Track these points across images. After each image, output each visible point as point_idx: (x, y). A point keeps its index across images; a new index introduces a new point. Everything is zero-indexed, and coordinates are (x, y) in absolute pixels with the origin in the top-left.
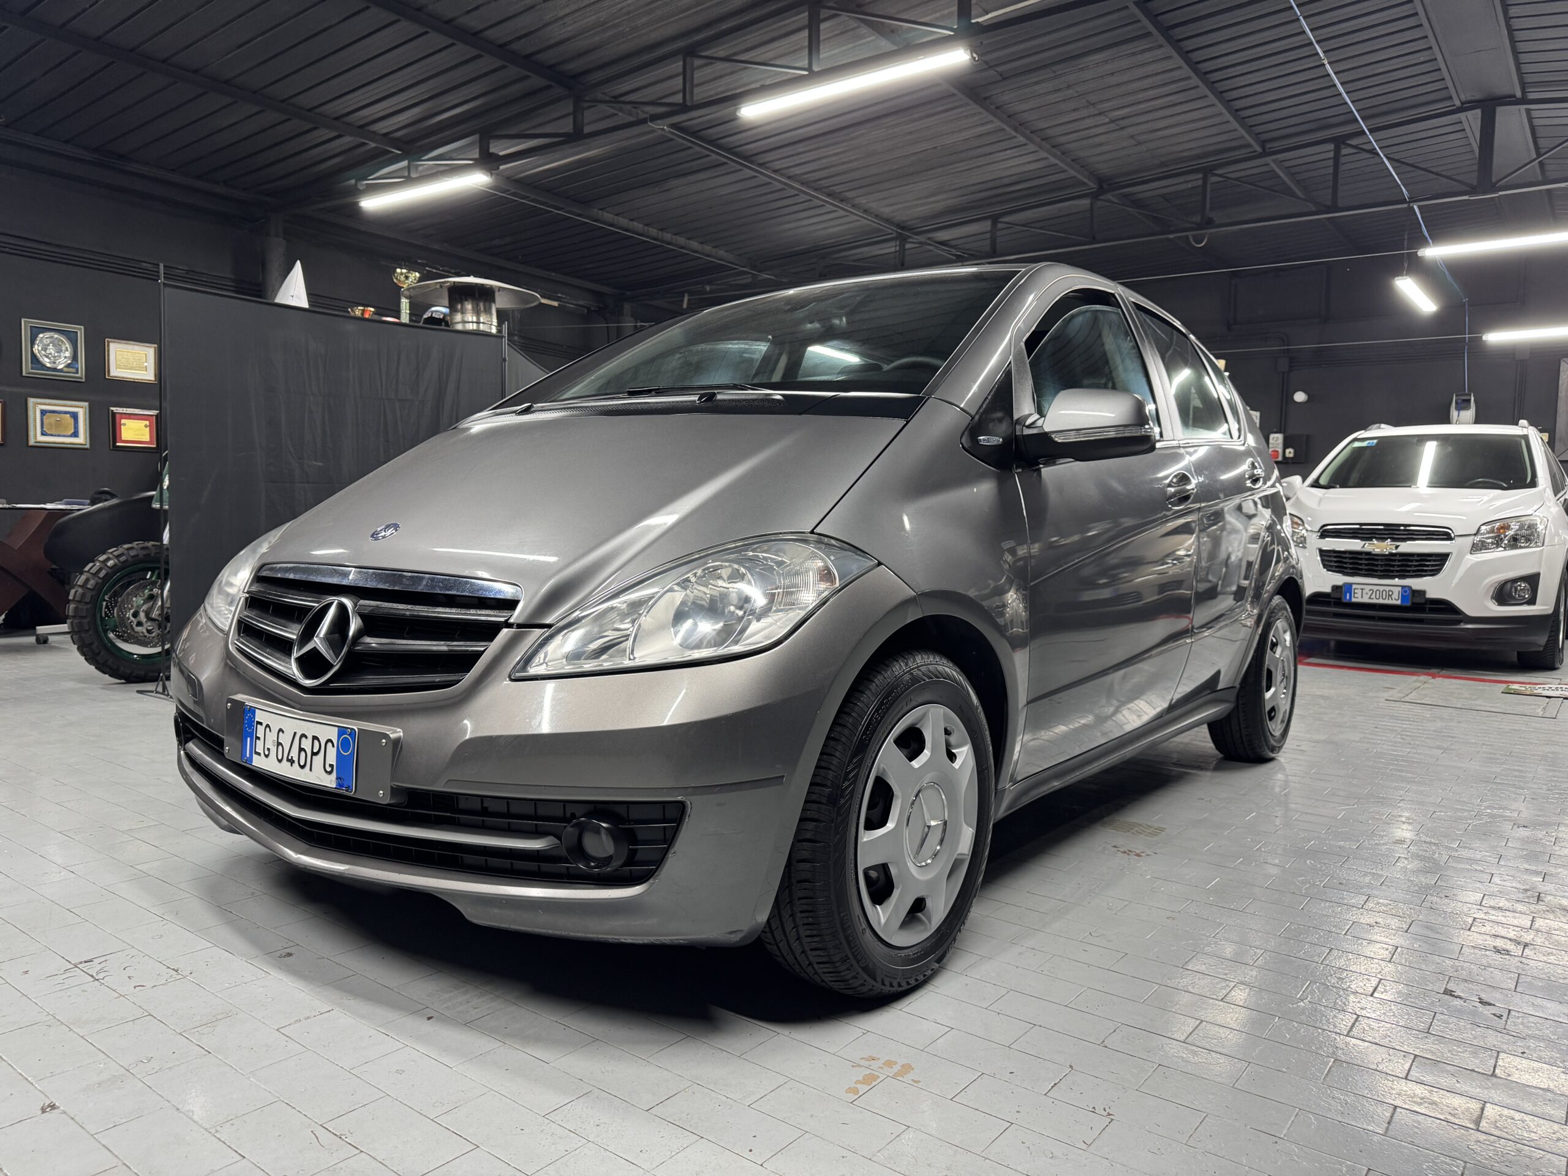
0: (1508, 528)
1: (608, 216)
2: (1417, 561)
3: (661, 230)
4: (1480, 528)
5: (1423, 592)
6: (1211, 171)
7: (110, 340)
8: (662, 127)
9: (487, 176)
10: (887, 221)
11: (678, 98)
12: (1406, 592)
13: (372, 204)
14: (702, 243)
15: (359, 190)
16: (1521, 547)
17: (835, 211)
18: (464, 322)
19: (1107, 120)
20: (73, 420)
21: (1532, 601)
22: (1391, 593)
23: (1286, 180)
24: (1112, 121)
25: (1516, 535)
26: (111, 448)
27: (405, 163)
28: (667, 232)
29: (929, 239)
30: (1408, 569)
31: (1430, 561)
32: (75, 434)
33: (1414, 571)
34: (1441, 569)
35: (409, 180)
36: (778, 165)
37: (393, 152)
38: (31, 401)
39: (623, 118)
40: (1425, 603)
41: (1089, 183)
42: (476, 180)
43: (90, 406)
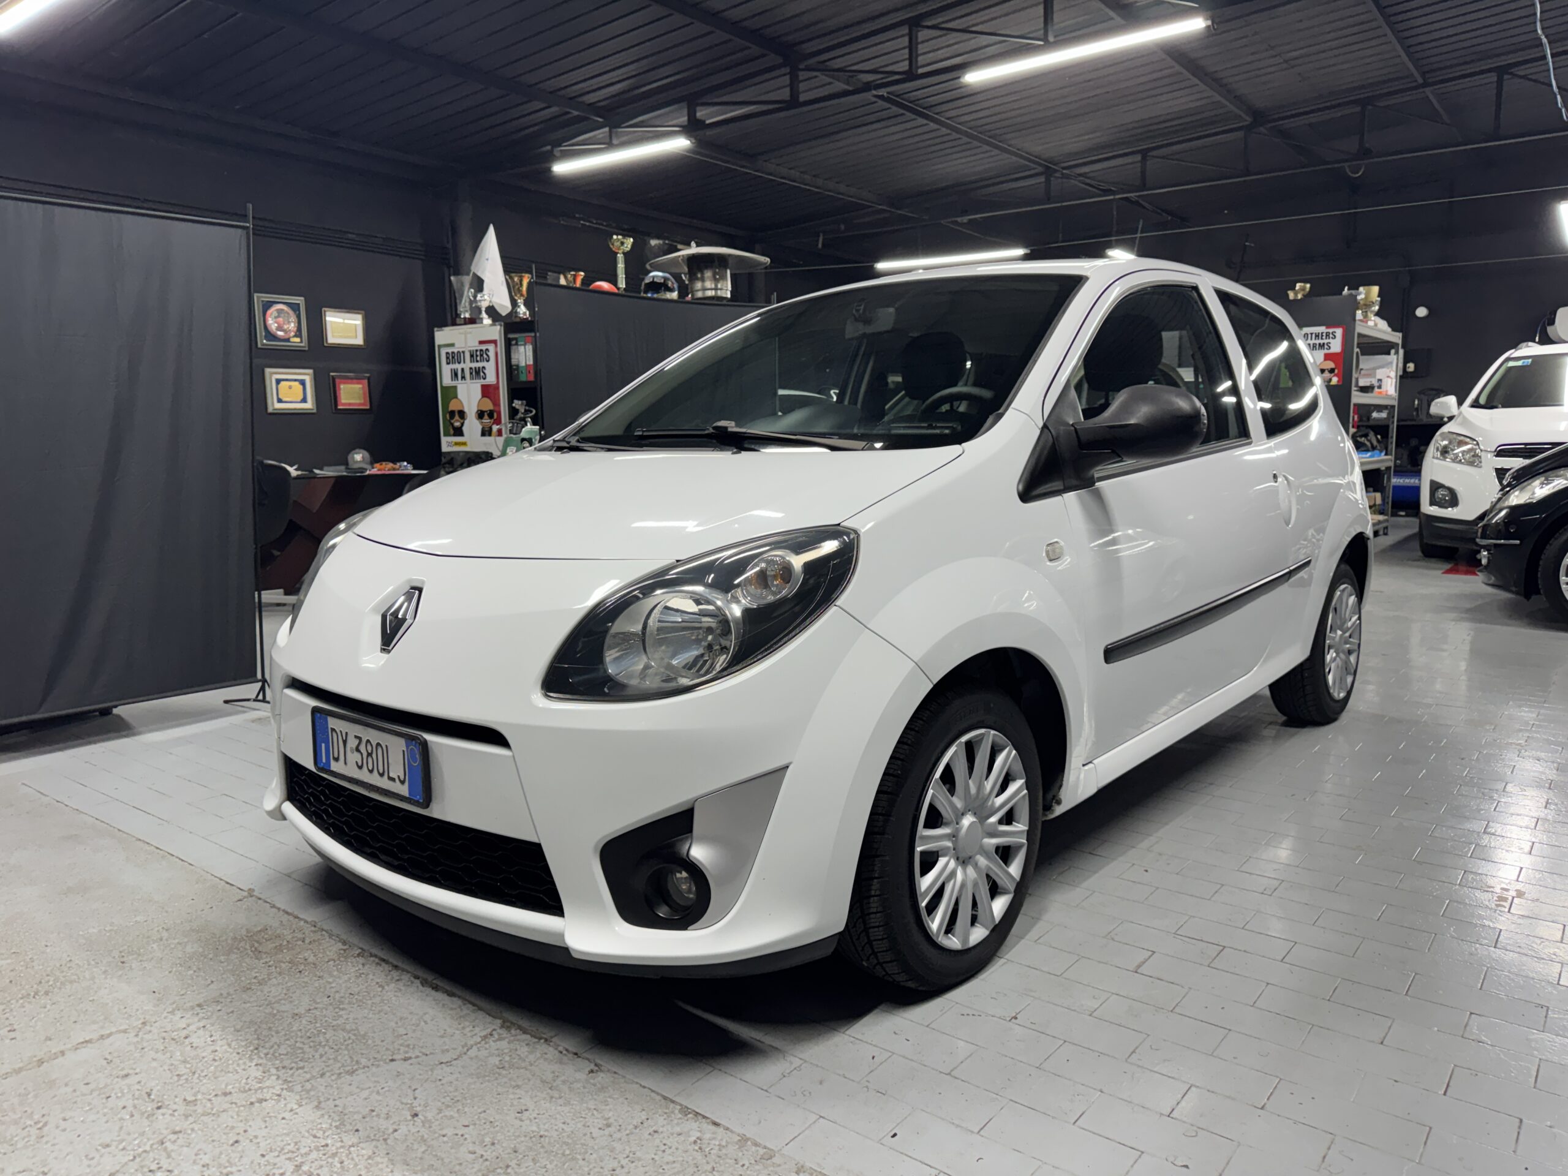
6: (1369, 102)
7: (326, 309)
8: (881, 92)
9: (688, 141)
10: (1038, 157)
11: (904, 66)
13: (562, 168)
15: (554, 156)
18: (704, 289)
19: (1281, 61)
20: (301, 387)
23: (1438, 106)
26: (334, 411)
27: (607, 129)
29: (1072, 172)
32: (304, 400)
35: (609, 145)
37: (595, 120)
38: (268, 371)
39: (840, 86)
41: (1243, 115)
42: (679, 144)
43: (315, 373)
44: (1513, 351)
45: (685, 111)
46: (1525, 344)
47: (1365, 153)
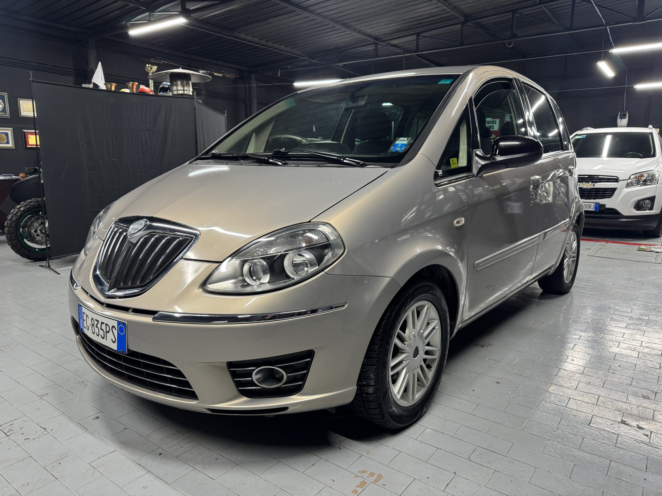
0: (643, 176)
1: (243, 36)
2: (602, 191)
3: (267, 41)
4: (630, 176)
5: (605, 205)
6: (516, 11)
7: (20, 99)
9: (186, 19)
10: (370, 36)
12: (597, 205)
13: (134, 32)
14: (285, 47)
15: (127, 26)
16: (648, 185)
17: (346, 31)
20: (6, 136)
21: (651, 209)
22: (590, 206)
23: (550, 15)
25: (646, 179)
26: (25, 148)
27: (147, 14)
28: (270, 42)
29: (389, 44)
30: (598, 195)
31: (608, 191)
32: (8, 143)
33: (601, 196)
34: (613, 195)
35: (150, 21)
36: (319, 11)
37: (142, 8)
40: (605, 210)
41: (460, 17)
42: (180, 21)
43: (13, 129)
44: (580, 131)
45: (180, 4)
46: (586, 128)
47: (514, 36)
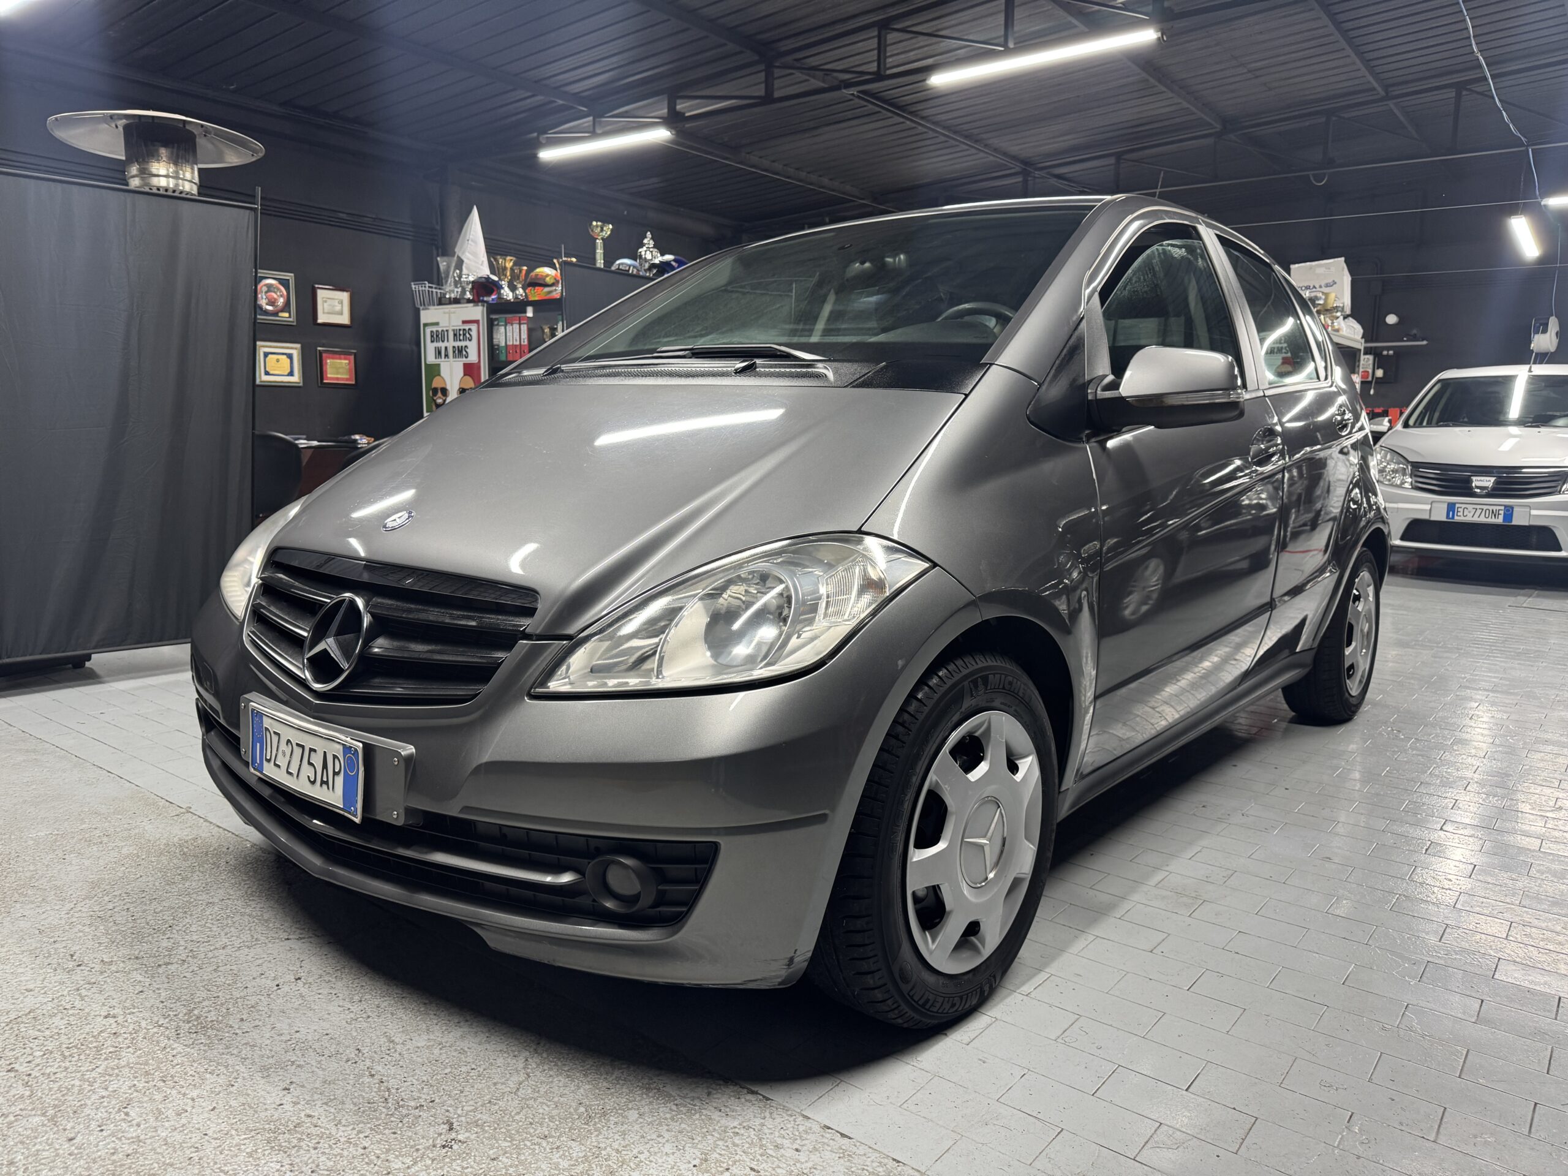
3: (797, 169)
6: (1334, 112)
7: (318, 286)
8: (854, 91)
9: (670, 131)
10: (1014, 158)
11: (873, 67)
13: (548, 155)
14: (831, 179)
15: (539, 142)
17: (967, 150)
19: (1245, 71)
20: (289, 361)
23: (1402, 118)
24: (1250, 71)
26: (320, 385)
27: (591, 118)
29: (1048, 173)
32: (291, 374)
35: (594, 134)
37: (580, 109)
38: (258, 344)
39: (815, 84)
41: (1213, 123)
42: (660, 135)
43: (302, 348)
45: (665, 104)
47: (1328, 162)
